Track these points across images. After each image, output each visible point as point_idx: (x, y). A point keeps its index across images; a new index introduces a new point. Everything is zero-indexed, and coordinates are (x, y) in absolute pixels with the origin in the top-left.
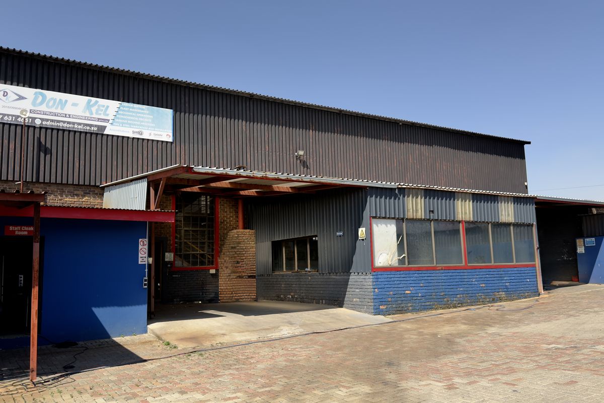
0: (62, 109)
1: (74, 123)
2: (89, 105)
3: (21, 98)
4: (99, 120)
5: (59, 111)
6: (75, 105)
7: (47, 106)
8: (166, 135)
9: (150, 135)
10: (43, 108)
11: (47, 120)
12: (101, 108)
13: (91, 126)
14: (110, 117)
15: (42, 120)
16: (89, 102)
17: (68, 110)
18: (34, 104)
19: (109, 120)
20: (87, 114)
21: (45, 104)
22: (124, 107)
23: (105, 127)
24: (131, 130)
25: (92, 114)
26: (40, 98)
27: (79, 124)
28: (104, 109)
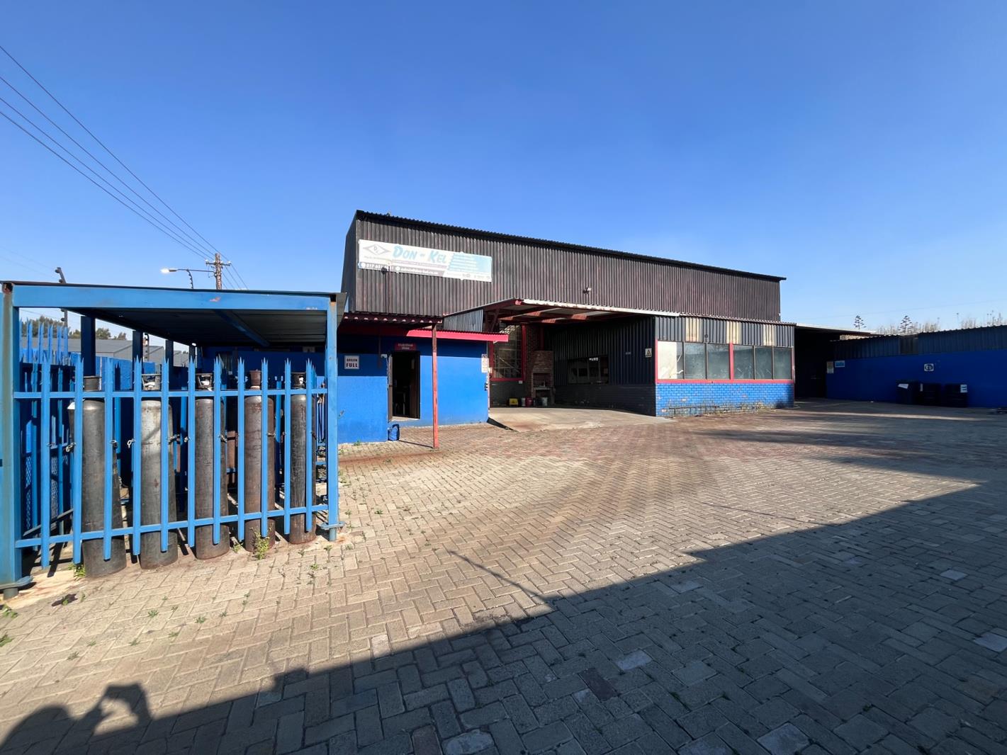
0: (414, 258)
1: (422, 270)
2: (432, 256)
3: (386, 251)
4: (439, 266)
5: (412, 260)
6: (422, 255)
7: (404, 257)
8: (486, 276)
9: (475, 277)
10: (401, 258)
11: (404, 268)
12: (441, 257)
13: (434, 271)
14: (447, 264)
15: (401, 267)
16: (433, 252)
17: (418, 259)
18: (394, 255)
19: (446, 267)
20: (431, 262)
21: (401, 256)
22: (457, 255)
23: (444, 272)
24: (461, 273)
25: (434, 261)
26: (399, 251)
27: (426, 270)
28: (442, 258)
